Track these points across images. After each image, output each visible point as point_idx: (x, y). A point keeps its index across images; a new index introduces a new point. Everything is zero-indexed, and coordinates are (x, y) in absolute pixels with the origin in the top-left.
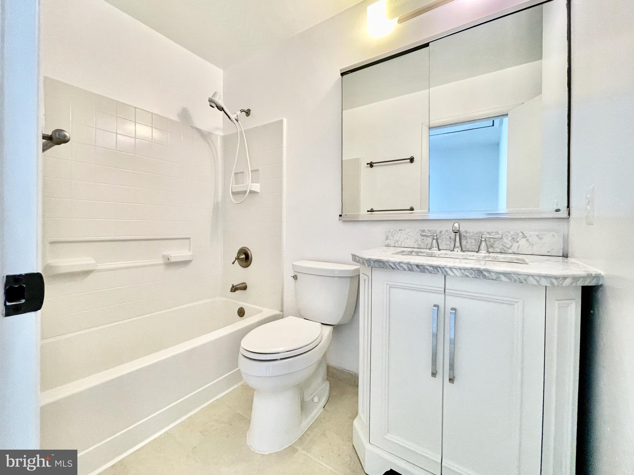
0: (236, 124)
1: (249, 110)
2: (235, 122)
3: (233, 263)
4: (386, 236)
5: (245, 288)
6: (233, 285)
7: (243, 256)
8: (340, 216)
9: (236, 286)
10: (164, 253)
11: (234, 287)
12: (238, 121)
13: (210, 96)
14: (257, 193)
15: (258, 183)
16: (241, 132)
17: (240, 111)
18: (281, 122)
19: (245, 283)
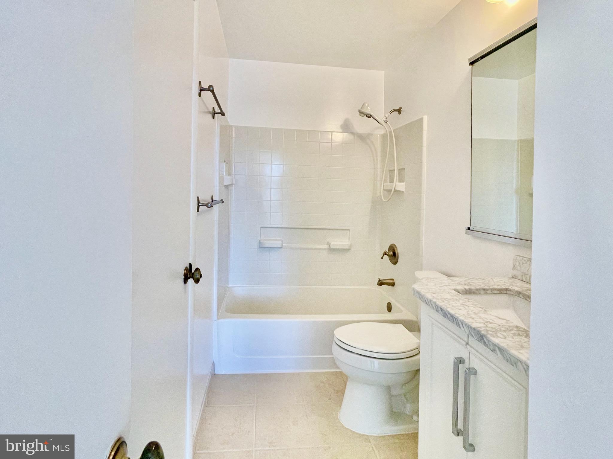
0: (385, 126)
1: (400, 108)
2: (384, 124)
3: (382, 258)
4: (513, 265)
5: (393, 285)
6: (379, 279)
7: (391, 253)
8: (469, 229)
9: (382, 280)
10: (329, 240)
11: (380, 281)
12: (387, 123)
13: (360, 108)
14: (403, 192)
15: (404, 182)
16: (390, 132)
17: (390, 112)
18: (422, 119)
19: (393, 280)
